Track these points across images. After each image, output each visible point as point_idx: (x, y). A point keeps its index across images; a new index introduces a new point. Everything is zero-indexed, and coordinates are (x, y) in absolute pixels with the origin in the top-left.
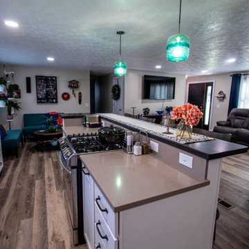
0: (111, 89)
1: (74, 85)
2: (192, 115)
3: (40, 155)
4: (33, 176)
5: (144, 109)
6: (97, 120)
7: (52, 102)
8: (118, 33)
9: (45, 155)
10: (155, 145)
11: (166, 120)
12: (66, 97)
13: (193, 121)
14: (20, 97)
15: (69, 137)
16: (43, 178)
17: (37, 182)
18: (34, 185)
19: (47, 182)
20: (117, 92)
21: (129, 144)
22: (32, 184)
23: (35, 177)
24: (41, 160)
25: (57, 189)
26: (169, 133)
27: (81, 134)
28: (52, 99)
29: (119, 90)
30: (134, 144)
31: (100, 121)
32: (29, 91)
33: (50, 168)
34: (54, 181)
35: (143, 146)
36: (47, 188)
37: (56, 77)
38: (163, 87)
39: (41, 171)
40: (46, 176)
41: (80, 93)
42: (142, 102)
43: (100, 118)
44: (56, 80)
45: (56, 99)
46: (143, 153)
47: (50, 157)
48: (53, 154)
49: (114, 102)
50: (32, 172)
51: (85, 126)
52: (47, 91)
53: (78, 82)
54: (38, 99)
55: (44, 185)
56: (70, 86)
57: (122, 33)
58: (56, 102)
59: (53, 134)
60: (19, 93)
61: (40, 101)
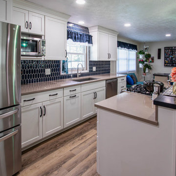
14: (153, 62)
32: (159, 57)
54: (165, 63)
60: (153, 59)
61: (166, 65)
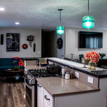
0: (56, 41)
1: (30, 39)
2: (94, 57)
3: (9, 85)
4: (6, 96)
5: (80, 55)
6: (46, 61)
7: (16, 51)
8: (59, 10)
9: (12, 85)
10: (77, 74)
11: (83, 60)
12: (25, 47)
13: (95, 60)
15: (30, 71)
16: (12, 97)
17: (9, 99)
18: (7, 101)
19: (14, 100)
20: (60, 43)
21: (63, 73)
22: (6, 100)
23: (7, 97)
24: (10, 88)
25: (21, 104)
26: (85, 67)
27: (36, 69)
28: (16, 48)
29: (62, 42)
30: (66, 73)
31: (48, 62)
33: (15, 92)
34: (18, 100)
35: (70, 75)
36: (15, 103)
37: (19, 34)
38: (95, 39)
39: (10, 94)
40: (14, 97)
41: (35, 44)
42: (78, 51)
43: (48, 60)
44: (19, 36)
45: (19, 48)
46: (70, 78)
47: (15, 86)
48: (17, 85)
49: (58, 50)
50: (5, 94)
51: (38, 65)
52: (13, 43)
53: (33, 37)
54: (7, 48)
55: (13, 101)
56: (28, 40)
57: (61, 10)
58: (19, 50)
59: (17, 71)
